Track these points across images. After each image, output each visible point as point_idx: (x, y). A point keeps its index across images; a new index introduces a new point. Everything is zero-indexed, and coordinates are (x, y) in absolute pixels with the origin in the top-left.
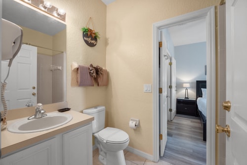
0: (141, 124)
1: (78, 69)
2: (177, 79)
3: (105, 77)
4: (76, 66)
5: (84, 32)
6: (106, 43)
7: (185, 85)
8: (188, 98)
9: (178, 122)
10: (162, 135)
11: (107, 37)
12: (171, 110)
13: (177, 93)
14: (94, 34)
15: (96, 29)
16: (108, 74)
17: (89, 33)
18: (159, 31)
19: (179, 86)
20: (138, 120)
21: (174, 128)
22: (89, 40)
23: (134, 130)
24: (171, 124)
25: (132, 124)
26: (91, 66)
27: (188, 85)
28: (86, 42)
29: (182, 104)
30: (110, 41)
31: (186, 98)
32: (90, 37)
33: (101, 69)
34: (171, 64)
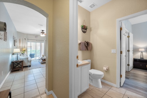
0: (110, 69)
1: (80, 43)
2: (134, 46)
3: (90, 46)
4: (79, 42)
5: (82, 27)
6: (91, 30)
7: (140, 50)
8: (143, 58)
9: (134, 72)
10: (122, 75)
11: (91, 27)
12: (128, 65)
13: (133, 55)
14: (86, 27)
15: (86, 25)
16: (91, 44)
17: (84, 27)
18: (120, 22)
19: (136, 50)
20: (108, 67)
21: (131, 75)
22: (84, 30)
23: (106, 71)
24: (128, 73)
25: (105, 68)
26: (85, 41)
27: (143, 50)
28: (83, 31)
29: (138, 62)
30: (92, 29)
31: (141, 58)
32: (84, 29)
33: (89, 43)
34: (128, 37)
